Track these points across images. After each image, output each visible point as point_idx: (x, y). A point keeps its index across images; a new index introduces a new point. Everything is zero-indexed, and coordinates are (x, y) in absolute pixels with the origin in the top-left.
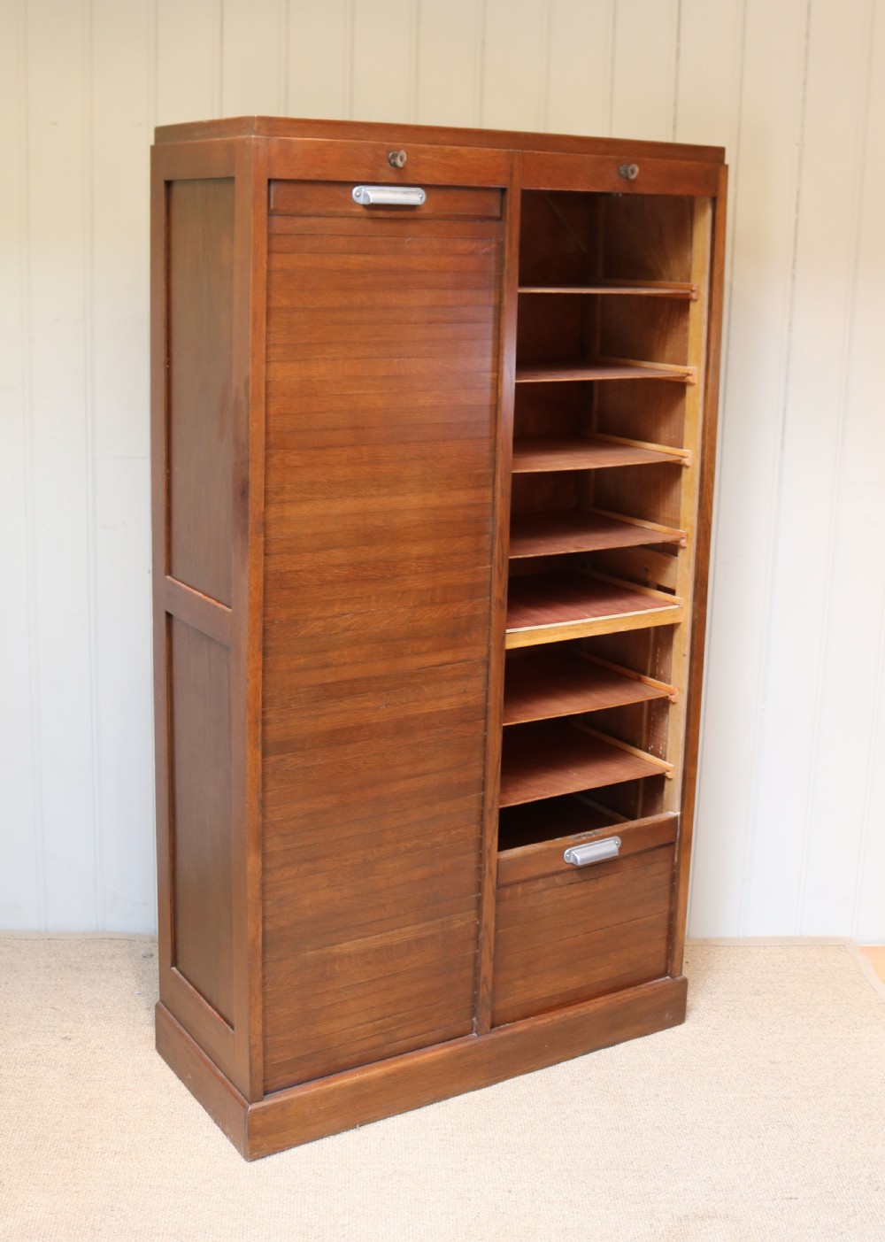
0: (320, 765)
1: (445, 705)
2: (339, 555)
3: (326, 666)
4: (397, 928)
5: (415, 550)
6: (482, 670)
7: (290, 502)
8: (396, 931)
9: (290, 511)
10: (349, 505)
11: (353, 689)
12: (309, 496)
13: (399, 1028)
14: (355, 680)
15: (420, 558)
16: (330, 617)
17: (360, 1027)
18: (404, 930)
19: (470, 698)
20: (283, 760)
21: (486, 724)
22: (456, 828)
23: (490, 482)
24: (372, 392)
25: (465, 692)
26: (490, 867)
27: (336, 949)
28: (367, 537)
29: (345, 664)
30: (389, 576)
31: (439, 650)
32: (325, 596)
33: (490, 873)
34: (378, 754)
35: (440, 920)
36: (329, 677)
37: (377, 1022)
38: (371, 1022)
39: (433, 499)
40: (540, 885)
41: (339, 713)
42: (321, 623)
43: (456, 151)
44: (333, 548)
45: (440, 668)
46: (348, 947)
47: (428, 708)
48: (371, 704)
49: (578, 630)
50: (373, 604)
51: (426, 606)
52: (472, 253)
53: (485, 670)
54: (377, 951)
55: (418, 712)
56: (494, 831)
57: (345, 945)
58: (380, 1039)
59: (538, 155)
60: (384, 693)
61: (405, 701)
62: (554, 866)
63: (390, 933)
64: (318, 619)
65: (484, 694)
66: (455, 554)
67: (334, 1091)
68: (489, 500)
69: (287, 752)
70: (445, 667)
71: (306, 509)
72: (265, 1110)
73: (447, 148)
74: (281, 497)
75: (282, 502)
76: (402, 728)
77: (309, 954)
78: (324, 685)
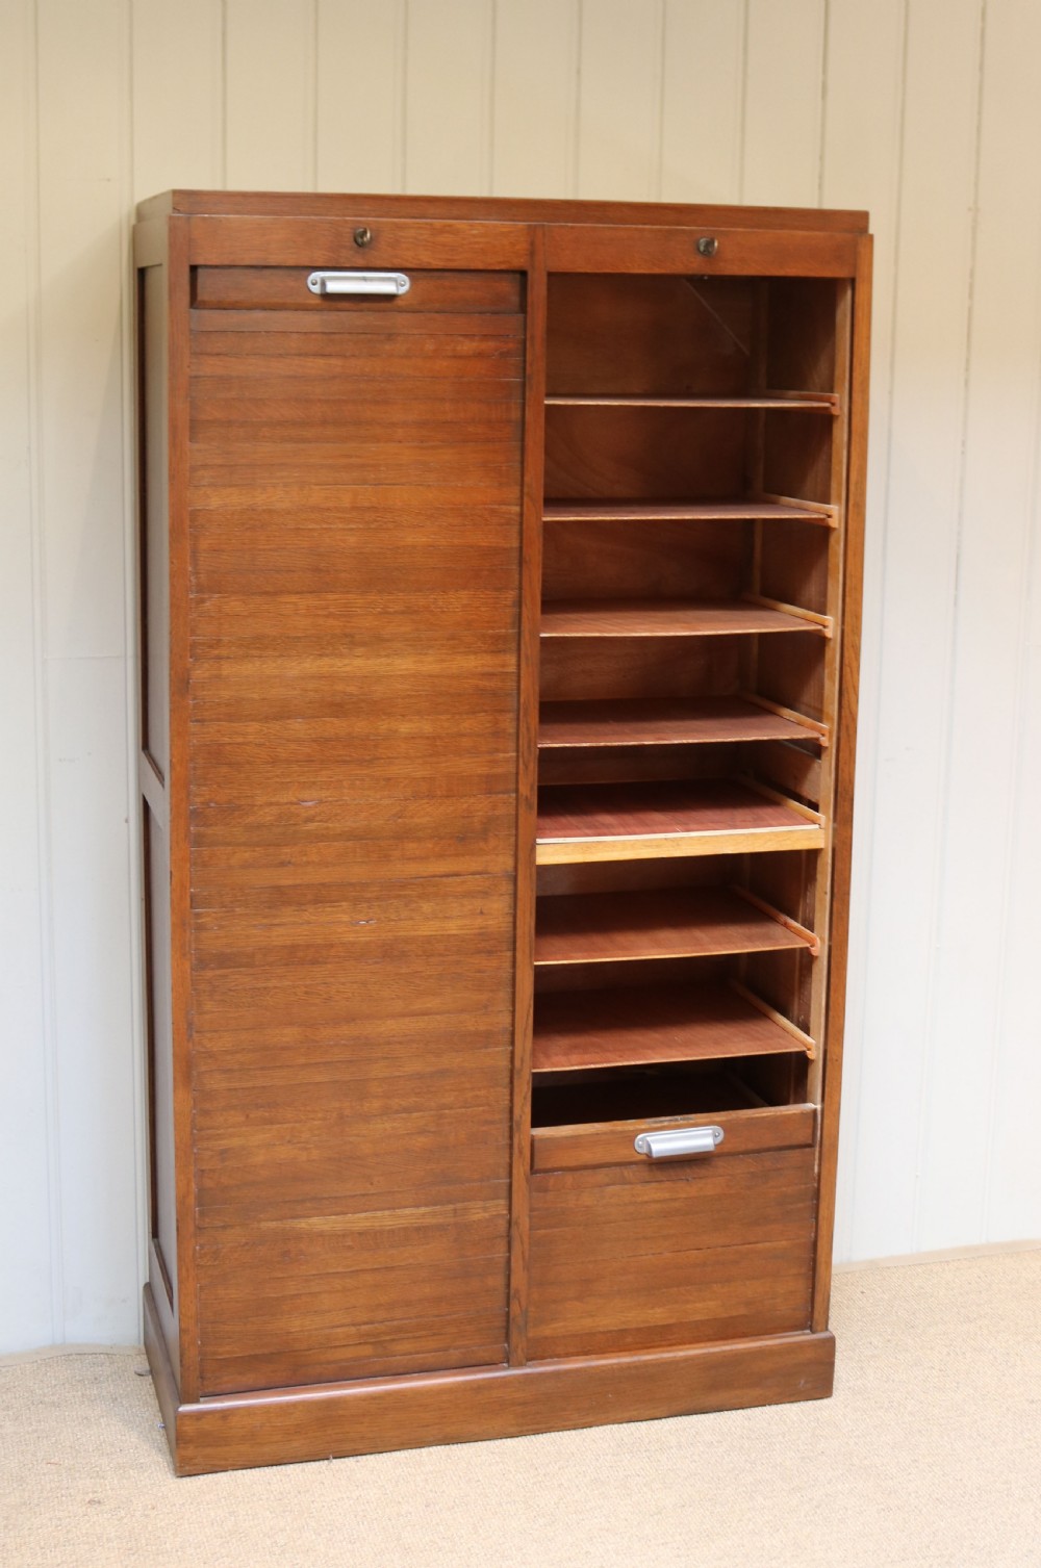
0: (275, 987)
1: (453, 927)
2: (298, 727)
3: (282, 864)
4: (389, 1209)
5: (405, 728)
6: (507, 887)
7: (228, 658)
8: (387, 1213)
9: (227, 669)
10: (310, 665)
11: (321, 896)
12: (255, 652)
13: (393, 1340)
14: (323, 885)
15: (411, 738)
16: (287, 804)
17: (339, 1330)
18: (399, 1212)
19: (491, 922)
20: (225, 976)
21: (514, 957)
22: (473, 1089)
23: (514, 645)
24: (341, 526)
25: (482, 913)
26: (519, 1144)
27: (302, 1224)
28: (338, 708)
29: (308, 863)
30: (368, 758)
31: (441, 856)
32: (277, 776)
33: (521, 1152)
34: (356, 982)
35: (451, 1207)
36: (286, 878)
37: (363, 1327)
38: (353, 1325)
39: (430, 664)
40: (601, 1176)
41: (302, 924)
42: (275, 810)
43: (450, 226)
44: (289, 718)
45: (444, 879)
46: (318, 1223)
47: (428, 929)
48: (345, 918)
49: (657, 846)
50: (346, 791)
51: (422, 798)
52: (480, 355)
53: (511, 887)
54: (360, 1234)
55: (413, 933)
56: (525, 1098)
57: (315, 1220)
58: (367, 1350)
59: (572, 228)
60: (365, 905)
61: (393, 917)
62: (622, 1154)
63: (379, 1214)
64: (271, 804)
65: (511, 919)
66: (463, 735)
67: (295, 1405)
68: (512, 669)
69: (230, 967)
70: (450, 879)
71: (249, 668)
72: (200, 1415)
73: (438, 223)
74: (216, 652)
75: (219, 658)
76: (390, 951)
77: (265, 1225)
78: (278, 889)
